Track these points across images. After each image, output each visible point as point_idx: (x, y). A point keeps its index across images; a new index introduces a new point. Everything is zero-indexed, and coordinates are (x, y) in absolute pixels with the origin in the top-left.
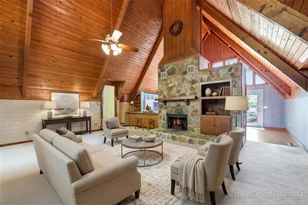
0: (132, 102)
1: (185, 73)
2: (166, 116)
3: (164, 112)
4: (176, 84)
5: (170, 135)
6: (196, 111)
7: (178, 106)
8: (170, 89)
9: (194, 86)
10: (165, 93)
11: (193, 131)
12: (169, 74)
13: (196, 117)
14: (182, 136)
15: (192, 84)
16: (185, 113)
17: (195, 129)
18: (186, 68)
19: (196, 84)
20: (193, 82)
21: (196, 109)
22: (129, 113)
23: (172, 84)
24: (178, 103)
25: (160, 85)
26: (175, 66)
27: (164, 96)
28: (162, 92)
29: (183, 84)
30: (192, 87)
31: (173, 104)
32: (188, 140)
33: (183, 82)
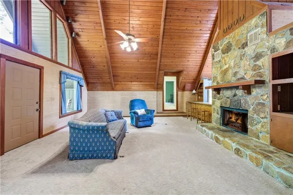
0: (194, 92)
1: (245, 45)
2: (219, 110)
3: (218, 103)
4: (232, 64)
5: (214, 135)
6: (263, 105)
7: (235, 95)
8: (225, 72)
9: (259, 63)
10: (219, 79)
11: (258, 137)
12: (224, 53)
13: (262, 115)
14: (227, 139)
15: (255, 61)
16: (244, 106)
17: (261, 135)
18: (247, 37)
19: (262, 60)
20: (258, 57)
21: (262, 101)
22: (191, 103)
23: (227, 66)
24: (234, 91)
25: (214, 69)
26: (231, 40)
27: (218, 83)
28: (215, 78)
29: (242, 62)
30: (255, 65)
31: (228, 93)
32: (234, 148)
33: (241, 59)
